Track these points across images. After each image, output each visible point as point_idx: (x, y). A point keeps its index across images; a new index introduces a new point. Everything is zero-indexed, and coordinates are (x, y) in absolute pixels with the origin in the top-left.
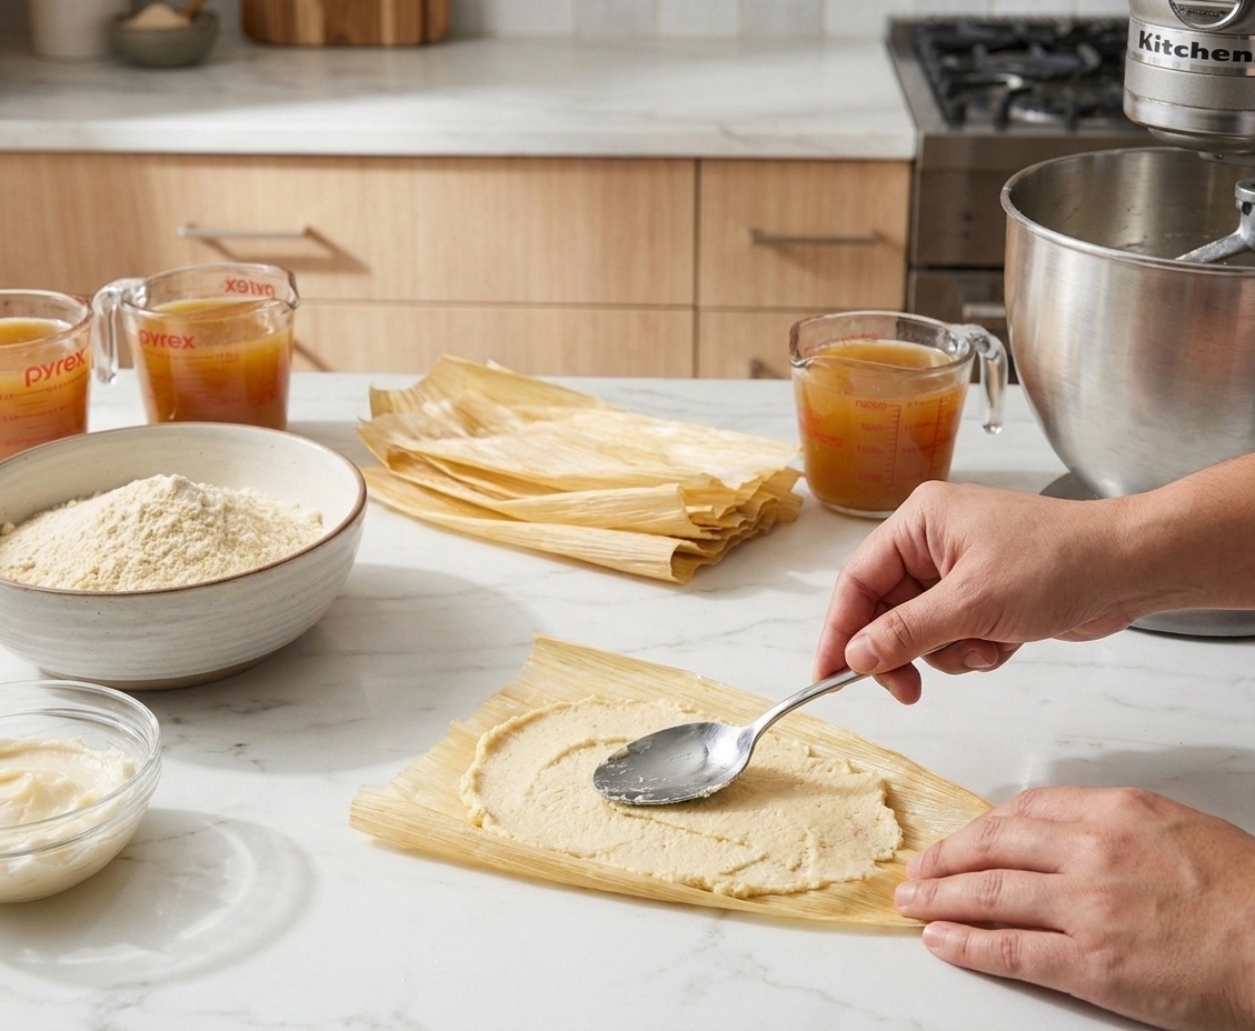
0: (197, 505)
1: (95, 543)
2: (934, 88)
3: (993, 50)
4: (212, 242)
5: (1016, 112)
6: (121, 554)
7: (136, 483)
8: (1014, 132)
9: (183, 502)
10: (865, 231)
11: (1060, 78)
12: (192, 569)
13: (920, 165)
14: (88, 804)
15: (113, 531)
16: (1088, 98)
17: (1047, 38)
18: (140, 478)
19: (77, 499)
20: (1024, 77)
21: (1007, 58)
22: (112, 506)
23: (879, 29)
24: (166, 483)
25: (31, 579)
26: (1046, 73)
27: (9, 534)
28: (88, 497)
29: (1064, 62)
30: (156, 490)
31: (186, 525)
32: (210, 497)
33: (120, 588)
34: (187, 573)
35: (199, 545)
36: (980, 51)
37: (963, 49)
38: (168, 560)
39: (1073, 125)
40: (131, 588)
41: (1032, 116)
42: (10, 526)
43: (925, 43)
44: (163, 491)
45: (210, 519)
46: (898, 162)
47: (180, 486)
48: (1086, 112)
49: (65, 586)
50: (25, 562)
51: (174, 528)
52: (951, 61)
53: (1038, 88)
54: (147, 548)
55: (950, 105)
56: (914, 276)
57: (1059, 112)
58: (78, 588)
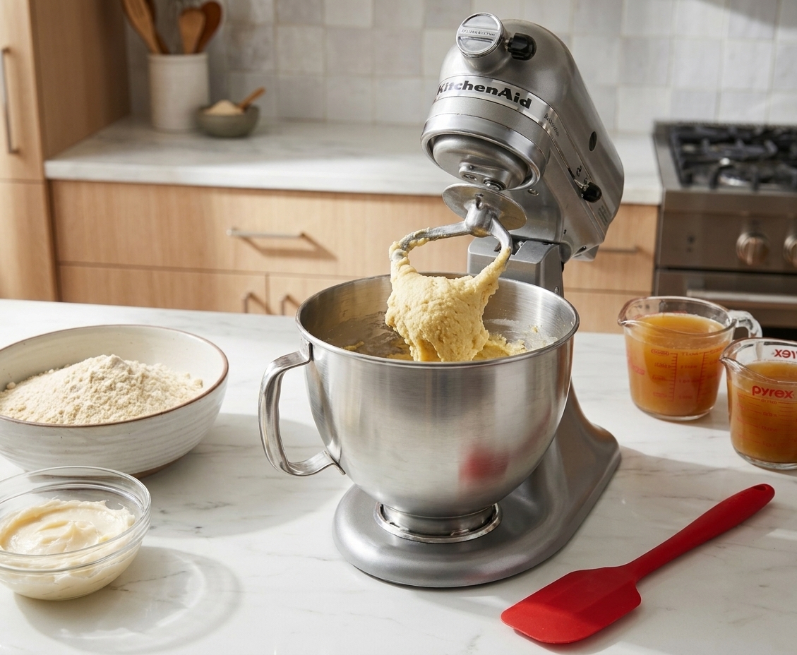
0: (125, 373)
1: (62, 396)
2: (676, 163)
3: (714, 142)
4: (246, 239)
5: (723, 179)
6: (77, 402)
7: (90, 359)
8: (721, 190)
9: (116, 372)
10: (630, 246)
11: (752, 160)
12: (121, 413)
13: (663, 208)
14: (106, 541)
15: (73, 388)
16: (768, 171)
17: (747, 136)
18: (94, 357)
19: (55, 369)
20: (730, 158)
21: (723, 147)
22: (74, 373)
23: (648, 127)
24: (107, 360)
25: (22, 417)
26: (744, 156)
27: (12, 389)
28: (62, 367)
29: (755, 150)
30: (102, 364)
31: (119, 385)
32: (134, 369)
33: (77, 422)
34: (117, 415)
35: (126, 397)
36: (705, 143)
37: (696, 141)
38: (106, 407)
39: (756, 187)
40: (83, 423)
41: (733, 182)
42: (12, 384)
43: (674, 137)
44: (105, 365)
45: (133, 382)
46: (651, 206)
47: (115, 363)
48: (766, 180)
49: (43, 421)
50: (20, 407)
51: (111, 388)
52: (689, 148)
53: (738, 166)
54: (94, 399)
55: (684, 173)
56: (658, 273)
57: (748, 180)
58: (49, 423)
